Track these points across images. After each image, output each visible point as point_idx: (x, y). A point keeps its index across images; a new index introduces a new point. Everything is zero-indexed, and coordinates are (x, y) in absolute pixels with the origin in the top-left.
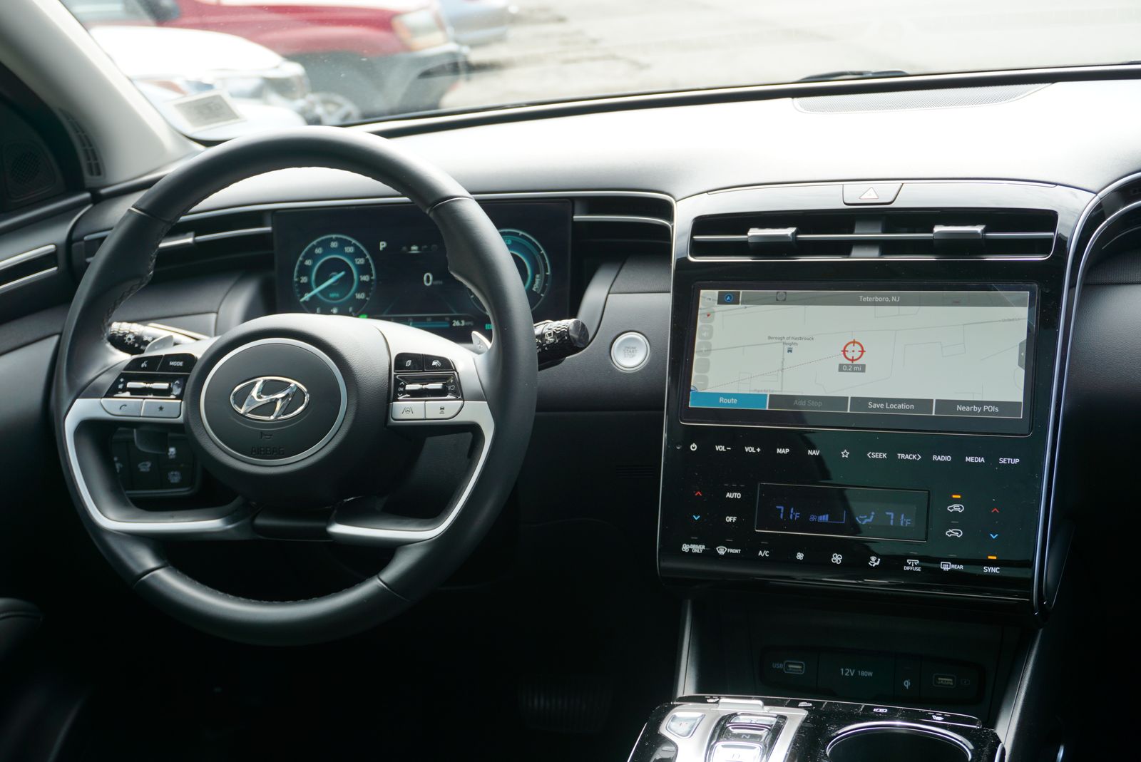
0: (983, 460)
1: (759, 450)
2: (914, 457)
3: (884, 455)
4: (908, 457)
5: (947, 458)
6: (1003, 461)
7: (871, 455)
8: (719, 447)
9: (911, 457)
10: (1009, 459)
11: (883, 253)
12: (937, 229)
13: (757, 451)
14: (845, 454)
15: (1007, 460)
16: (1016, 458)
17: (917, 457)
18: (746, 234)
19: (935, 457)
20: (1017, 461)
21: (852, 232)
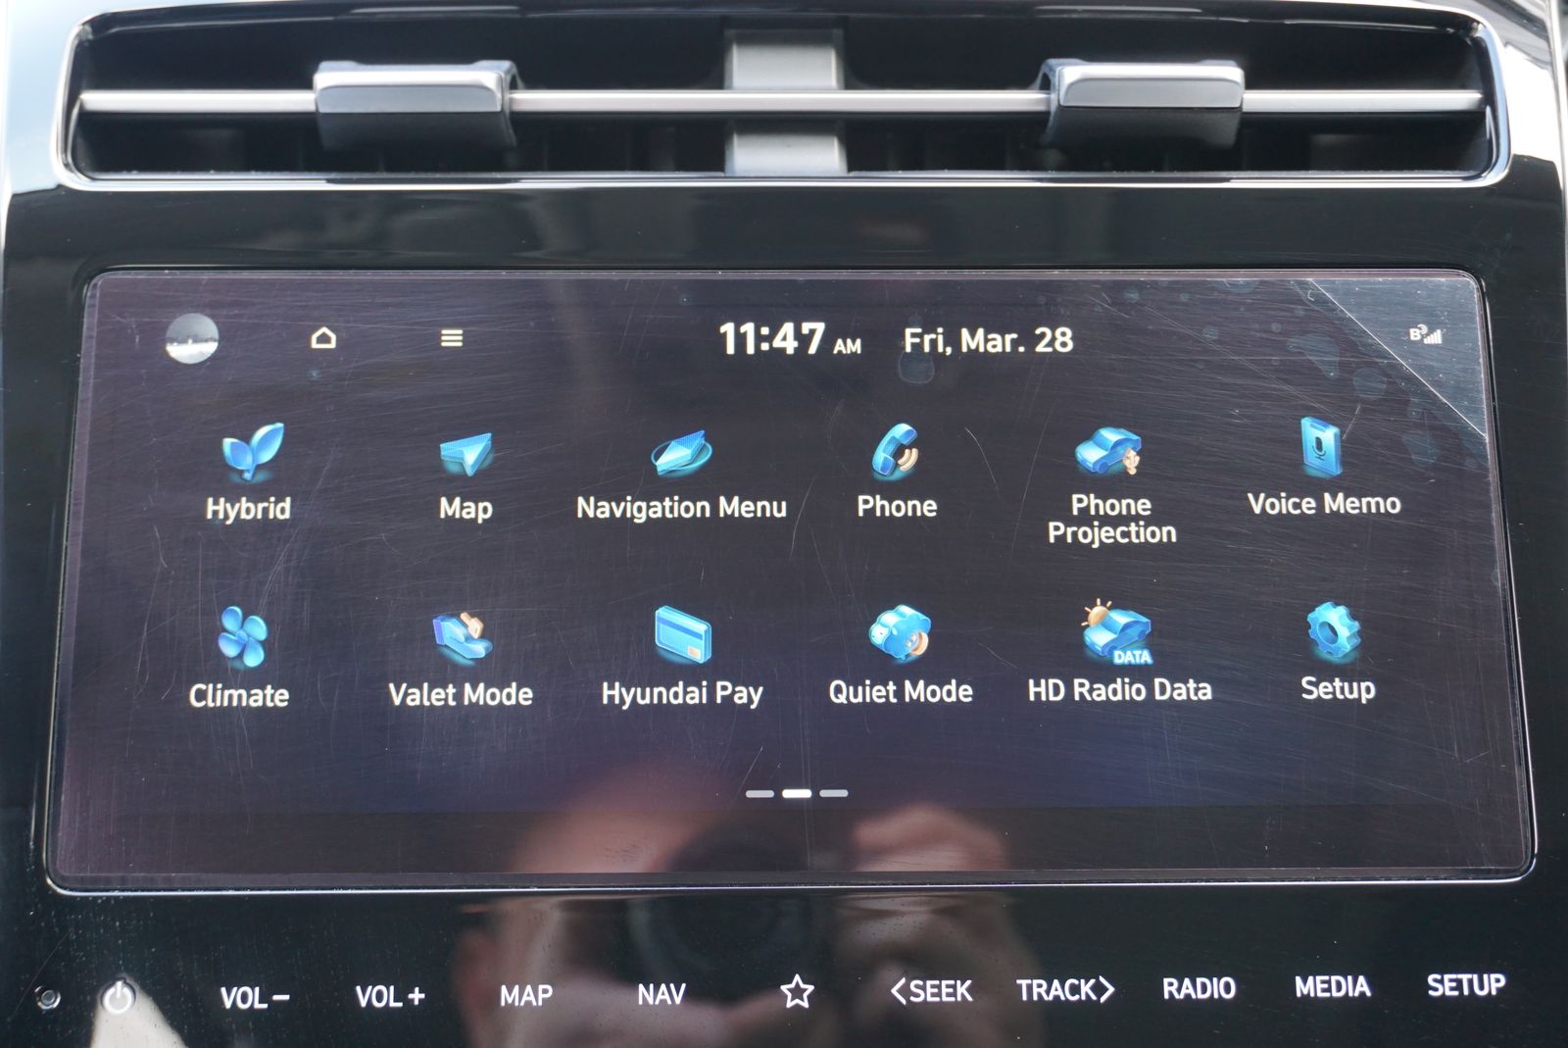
0: (1363, 986)
1: (417, 996)
2: (1086, 988)
3: (962, 989)
4: (1058, 991)
5: (1220, 988)
6: (1442, 986)
7: (905, 991)
8: (237, 992)
9: (1075, 990)
10: (1465, 977)
11: (856, 161)
12: (1071, 72)
13: (409, 1003)
14: (797, 992)
15: (1459, 982)
16: (1490, 971)
17: (1099, 989)
18: (307, 85)
19: (1170, 987)
20: (1494, 983)
21: (716, 79)
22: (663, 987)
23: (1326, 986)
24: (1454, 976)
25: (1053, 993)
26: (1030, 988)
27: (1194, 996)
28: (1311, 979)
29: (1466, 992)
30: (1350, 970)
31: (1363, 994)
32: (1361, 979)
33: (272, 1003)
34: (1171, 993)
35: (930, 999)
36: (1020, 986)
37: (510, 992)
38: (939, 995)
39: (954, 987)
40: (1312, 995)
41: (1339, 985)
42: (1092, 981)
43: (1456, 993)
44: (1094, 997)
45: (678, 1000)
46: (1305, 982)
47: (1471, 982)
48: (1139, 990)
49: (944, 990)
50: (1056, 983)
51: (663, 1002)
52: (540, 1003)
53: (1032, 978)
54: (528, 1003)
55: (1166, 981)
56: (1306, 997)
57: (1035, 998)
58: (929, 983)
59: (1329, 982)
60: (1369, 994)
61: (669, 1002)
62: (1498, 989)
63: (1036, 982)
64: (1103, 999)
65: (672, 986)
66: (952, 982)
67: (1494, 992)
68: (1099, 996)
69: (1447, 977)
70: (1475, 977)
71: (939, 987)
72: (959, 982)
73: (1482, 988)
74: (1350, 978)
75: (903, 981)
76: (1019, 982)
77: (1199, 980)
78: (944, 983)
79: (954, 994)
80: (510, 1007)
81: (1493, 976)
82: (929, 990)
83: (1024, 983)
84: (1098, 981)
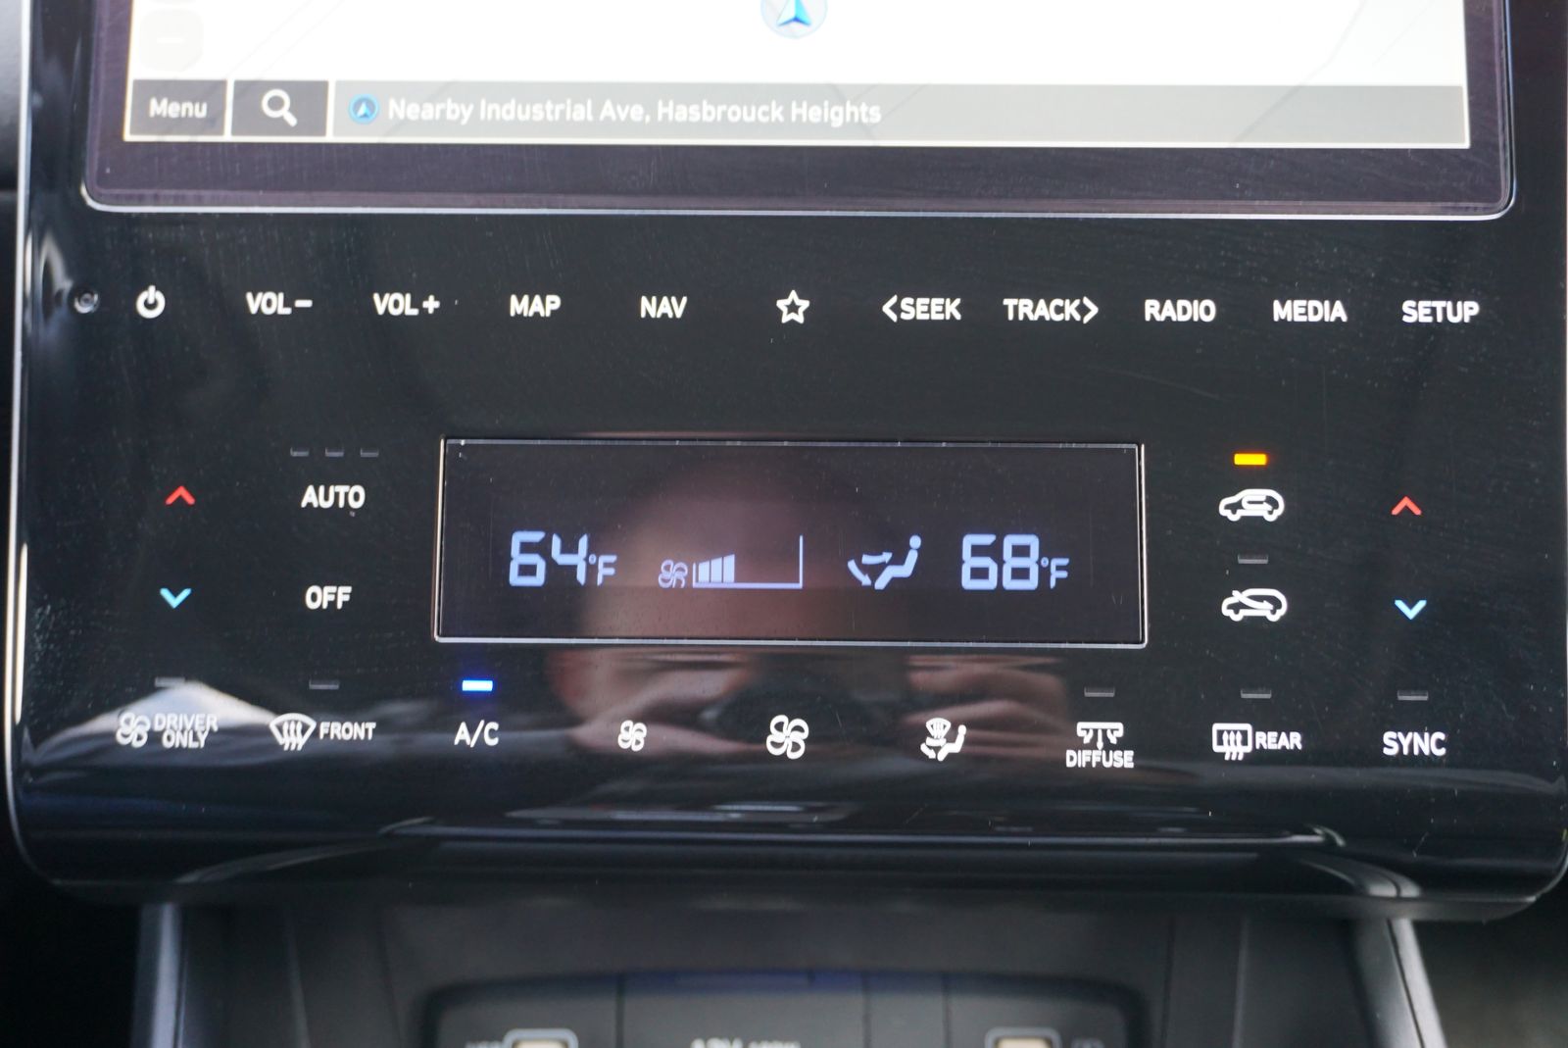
22: (665, 300)
23: (1303, 310)
24: (1428, 303)
25: (1039, 313)
26: (1016, 308)
27: (1174, 319)
28: (1289, 303)
29: (1440, 319)
30: (1327, 294)
31: (1338, 319)
32: (1338, 304)
33: (295, 309)
34: (1152, 316)
35: (920, 317)
36: (1006, 307)
37: (520, 300)
38: (929, 311)
39: (944, 306)
40: (1289, 319)
41: (1316, 311)
42: (1077, 302)
43: (1429, 319)
44: (1077, 317)
45: (679, 315)
46: (1283, 305)
47: (1445, 310)
48: (1121, 310)
49: (934, 309)
50: (1042, 303)
51: (665, 315)
52: (548, 314)
53: (1019, 297)
54: (537, 314)
55: (1148, 303)
56: (1283, 322)
57: (1021, 318)
58: (920, 301)
59: (1306, 307)
60: (1344, 319)
61: (670, 315)
62: (1472, 317)
63: (1023, 302)
64: (1087, 319)
65: (674, 299)
66: (941, 301)
67: (1467, 320)
68: (1082, 317)
69: (1422, 304)
70: (1449, 305)
71: (929, 305)
72: (948, 300)
73: (1455, 313)
74: (1327, 303)
75: (894, 299)
76: (1006, 302)
77: (1181, 303)
78: (935, 301)
79: (944, 312)
80: (519, 317)
81: (1468, 304)
82: (920, 308)
83: (1009, 302)
84: (1082, 304)
